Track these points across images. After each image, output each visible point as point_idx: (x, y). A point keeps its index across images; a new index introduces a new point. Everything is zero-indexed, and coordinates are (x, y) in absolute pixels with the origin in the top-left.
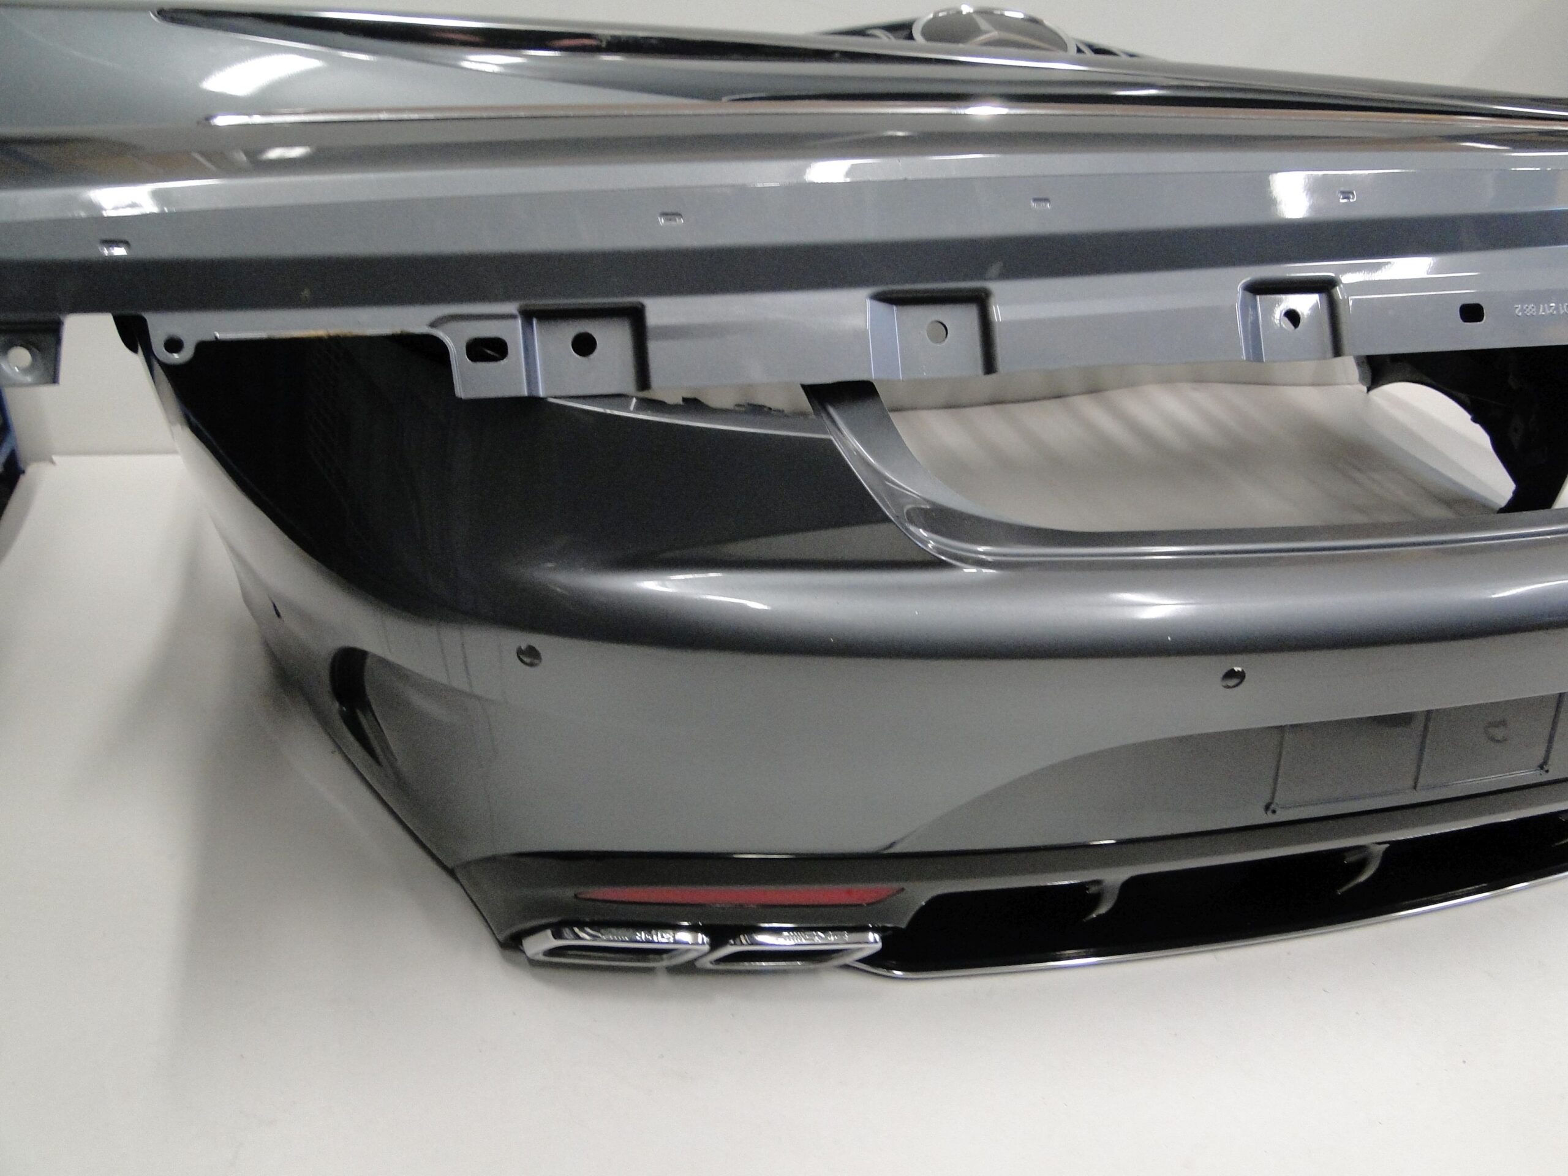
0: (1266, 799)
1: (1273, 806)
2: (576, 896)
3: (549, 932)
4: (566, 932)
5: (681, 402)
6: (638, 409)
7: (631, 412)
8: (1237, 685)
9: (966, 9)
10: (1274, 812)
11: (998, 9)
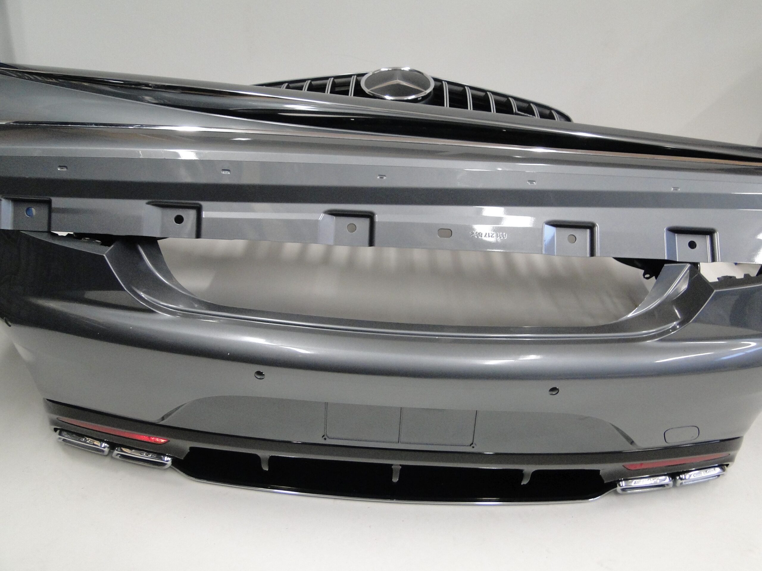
1: (325, 437)
2: (58, 419)
10: (325, 439)
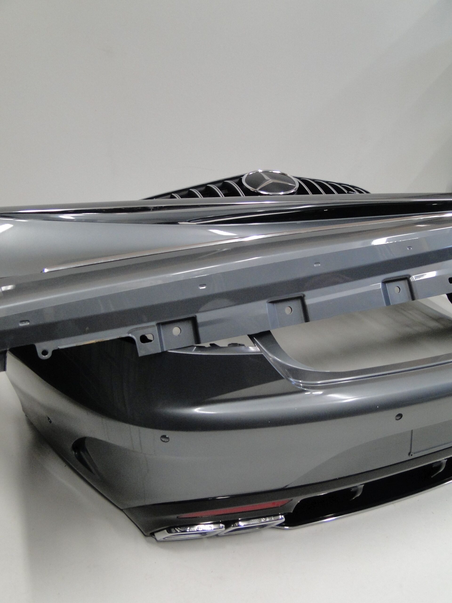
0: (409, 451)
1: (411, 454)
2: (177, 517)
3: (165, 531)
4: (173, 530)
5: (210, 346)
6: (196, 350)
7: (194, 352)
8: (400, 419)
9: (260, 171)
11: (270, 170)
